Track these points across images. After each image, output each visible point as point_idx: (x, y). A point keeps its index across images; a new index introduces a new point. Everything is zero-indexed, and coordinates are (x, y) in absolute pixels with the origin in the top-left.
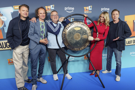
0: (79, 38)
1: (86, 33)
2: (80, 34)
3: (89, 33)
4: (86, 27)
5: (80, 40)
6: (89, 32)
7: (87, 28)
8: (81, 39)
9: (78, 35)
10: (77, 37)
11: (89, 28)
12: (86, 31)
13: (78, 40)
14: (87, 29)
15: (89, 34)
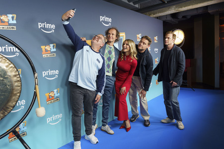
1: (7, 78)
3: (15, 76)
4: (4, 63)
6: (13, 73)
7: (7, 64)
11: (12, 65)
12: (5, 72)
14: (7, 66)
15: (15, 78)
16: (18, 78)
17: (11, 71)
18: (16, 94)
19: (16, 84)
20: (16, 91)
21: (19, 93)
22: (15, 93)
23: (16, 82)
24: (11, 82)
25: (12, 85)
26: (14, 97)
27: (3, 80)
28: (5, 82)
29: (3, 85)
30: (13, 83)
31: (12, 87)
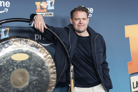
0: (24, 81)
1: (44, 69)
3: (52, 67)
4: (43, 53)
5: (28, 87)
6: (50, 65)
7: (45, 54)
8: (30, 84)
9: (23, 75)
10: (20, 79)
11: (50, 56)
12: (43, 63)
13: (23, 87)
14: (45, 57)
15: (52, 70)
16: (54, 69)
17: (49, 62)
18: (51, 87)
19: (52, 76)
20: (52, 83)
21: (54, 86)
22: (50, 85)
23: (52, 73)
24: (47, 73)
25: (48, 77)
26: (49, 90)
27: (41, 71)
28: (43, 73)
29: (41, 75)
30: (50, 75)
31: (49, 79)
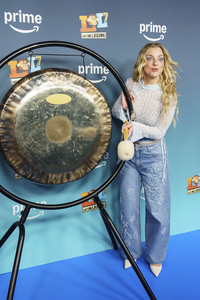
0: (65, 134)
1: (93, 117)
2: (68, 120)
3: (105, 115)
4: (93, 94)
5: (70, 143)
6: (103, 111)
7: (96, 96)
8: (73, 138)
9: (63, 125)
10: (59, 131)
11: (102, 98)
12: (92, 108)
13: (63, 142)
14: (95, 100)
15: (105, 118)
16: (108, 118)
17: (100, 107)
18: (104, 143)
19: (105, 128)
20: (104, 138)
21: (107, 142)
22: (102, 140)
23: (105, 124)
24: (99, 123)
26: (100, 148)
27: (88, 120)
30: (102, 126)
